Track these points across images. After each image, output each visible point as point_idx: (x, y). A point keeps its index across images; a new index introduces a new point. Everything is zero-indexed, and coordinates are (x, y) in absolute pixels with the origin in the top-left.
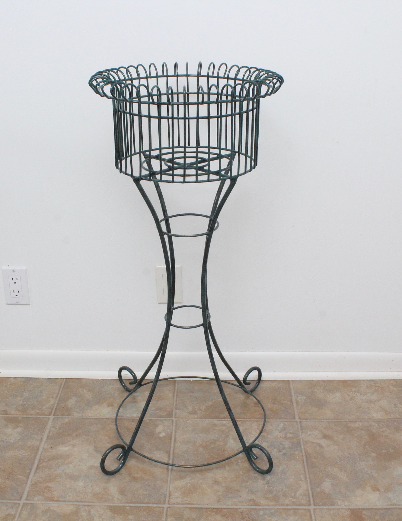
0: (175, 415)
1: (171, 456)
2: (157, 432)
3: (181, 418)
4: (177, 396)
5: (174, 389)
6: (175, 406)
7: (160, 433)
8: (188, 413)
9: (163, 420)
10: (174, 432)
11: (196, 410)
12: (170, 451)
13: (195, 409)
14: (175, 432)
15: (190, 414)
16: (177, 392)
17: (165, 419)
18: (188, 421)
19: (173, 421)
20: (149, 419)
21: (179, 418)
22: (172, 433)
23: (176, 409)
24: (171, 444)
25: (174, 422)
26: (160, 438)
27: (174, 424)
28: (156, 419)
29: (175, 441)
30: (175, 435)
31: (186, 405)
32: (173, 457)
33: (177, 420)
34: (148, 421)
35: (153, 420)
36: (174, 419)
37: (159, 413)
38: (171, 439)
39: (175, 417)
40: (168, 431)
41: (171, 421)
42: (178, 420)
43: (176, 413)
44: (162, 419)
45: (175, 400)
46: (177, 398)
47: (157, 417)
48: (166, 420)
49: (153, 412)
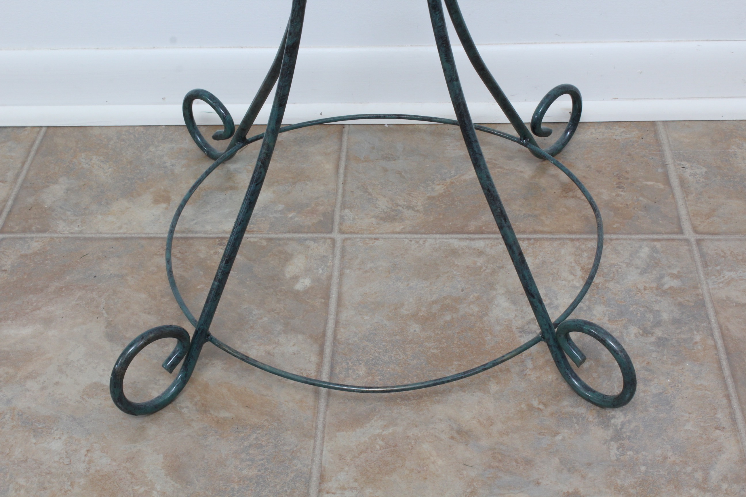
0: (341, 224)
1: (328, 350)
2: (288, 276)
3: (358, 233)
4: (346, 168)
5: (340, 149)
6: (340, 197)
7: (296, 278)
8: (376, 217)
9: (306, 239)
10: (336, 274)
11: (400, 208)
12: (324, 335)
13: (398, 205)
14: (341, 275)
15: (383, 219)
16: (348, 159)
17: (310, 235)
18: (377, 243)
19: (333, 240)
20: (267, 236)
21: (351, 233)
22: (330, 278)
23: (344, 206)
24: (327, 313)
25: (339, 244)
26: (297, 296)
27: (338, 252)
28: (288, 235)
29: (339, 303)
30: (340, 286)
31: (371, 195)
32: (333, 354)
33: (345, 240)
34: (264, 243)
35: (279, 239)
36: (336, 235)
37: (296, 219)
38: (327, 297)
39: (341, 232)
40: (321, 271)
41: (329, 241)
42: (350, 239)
43: (342, 218)
44: (305, 236)
45: (341, 180)
46: (345, 176)
47: (289, 232)
48: (314, 240)
49: (278, 215)
